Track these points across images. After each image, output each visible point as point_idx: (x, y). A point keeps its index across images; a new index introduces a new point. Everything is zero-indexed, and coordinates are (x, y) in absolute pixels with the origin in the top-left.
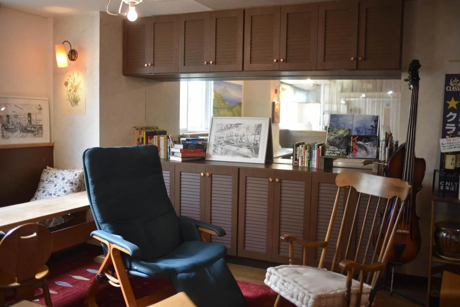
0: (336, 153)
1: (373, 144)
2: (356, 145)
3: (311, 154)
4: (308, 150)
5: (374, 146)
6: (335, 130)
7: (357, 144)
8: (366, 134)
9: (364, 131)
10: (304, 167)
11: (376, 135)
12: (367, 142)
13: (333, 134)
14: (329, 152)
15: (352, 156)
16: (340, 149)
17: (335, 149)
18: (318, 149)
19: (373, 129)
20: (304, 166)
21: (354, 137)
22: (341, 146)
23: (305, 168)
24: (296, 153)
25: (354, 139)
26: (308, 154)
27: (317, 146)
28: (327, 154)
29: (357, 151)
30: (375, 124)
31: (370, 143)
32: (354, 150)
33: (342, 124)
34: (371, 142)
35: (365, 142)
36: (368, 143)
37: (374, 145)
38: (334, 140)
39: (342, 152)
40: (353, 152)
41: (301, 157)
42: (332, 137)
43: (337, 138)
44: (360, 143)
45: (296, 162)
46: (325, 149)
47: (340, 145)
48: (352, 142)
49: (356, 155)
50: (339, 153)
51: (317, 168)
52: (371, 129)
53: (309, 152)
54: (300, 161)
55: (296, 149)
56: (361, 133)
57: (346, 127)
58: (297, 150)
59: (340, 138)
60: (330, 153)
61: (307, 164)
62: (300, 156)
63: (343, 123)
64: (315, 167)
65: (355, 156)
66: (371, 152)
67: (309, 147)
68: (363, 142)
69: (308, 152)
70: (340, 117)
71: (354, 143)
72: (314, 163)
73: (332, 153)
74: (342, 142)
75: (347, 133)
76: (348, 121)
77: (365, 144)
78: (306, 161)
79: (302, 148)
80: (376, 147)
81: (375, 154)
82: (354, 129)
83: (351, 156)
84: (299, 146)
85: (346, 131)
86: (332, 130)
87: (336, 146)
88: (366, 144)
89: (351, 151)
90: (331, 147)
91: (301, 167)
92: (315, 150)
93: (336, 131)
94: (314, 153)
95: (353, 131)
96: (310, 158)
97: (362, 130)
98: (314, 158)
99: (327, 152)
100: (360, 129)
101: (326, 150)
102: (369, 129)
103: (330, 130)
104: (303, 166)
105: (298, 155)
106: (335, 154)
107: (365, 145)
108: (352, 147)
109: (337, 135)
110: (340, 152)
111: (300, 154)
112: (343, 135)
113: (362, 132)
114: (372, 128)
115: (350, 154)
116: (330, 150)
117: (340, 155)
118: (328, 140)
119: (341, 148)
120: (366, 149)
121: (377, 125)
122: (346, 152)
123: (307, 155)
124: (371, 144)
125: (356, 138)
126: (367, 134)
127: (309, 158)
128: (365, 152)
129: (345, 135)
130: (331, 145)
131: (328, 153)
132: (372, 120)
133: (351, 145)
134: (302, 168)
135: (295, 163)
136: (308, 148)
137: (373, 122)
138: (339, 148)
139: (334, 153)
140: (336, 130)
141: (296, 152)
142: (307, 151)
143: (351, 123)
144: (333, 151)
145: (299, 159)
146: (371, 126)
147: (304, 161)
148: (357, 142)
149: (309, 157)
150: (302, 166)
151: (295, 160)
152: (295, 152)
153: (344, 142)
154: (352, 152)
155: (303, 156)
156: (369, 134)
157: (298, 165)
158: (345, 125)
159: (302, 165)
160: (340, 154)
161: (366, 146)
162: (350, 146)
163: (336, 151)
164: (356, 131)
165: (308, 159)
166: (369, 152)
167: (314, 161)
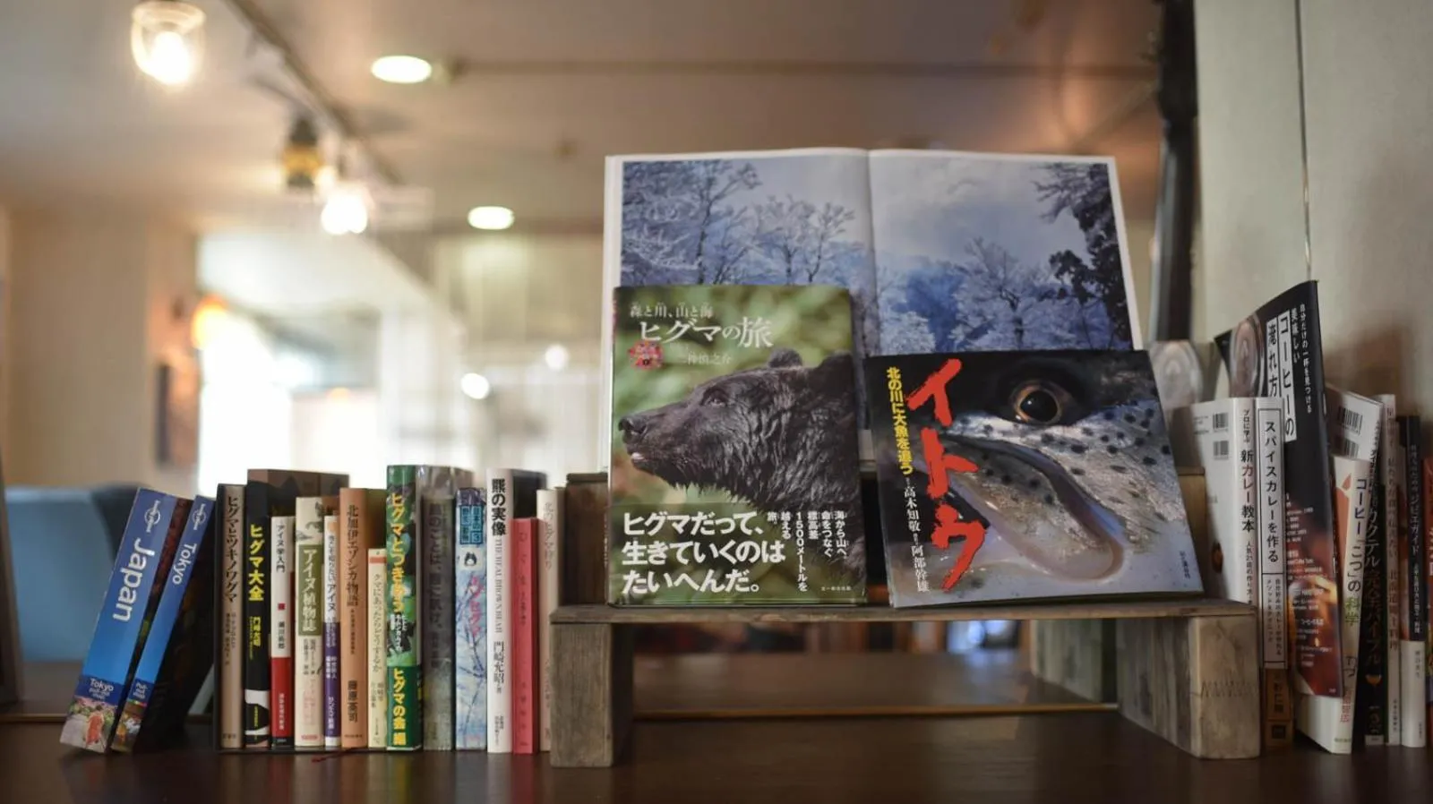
0: (740, 566)
1: (1129, 441)
2: (953, 460)
3: (441, 590)
4: (396, 548)
5: (1149, 462)
6: (697, 305)
7: (965, 446)
8: (1027, 338)
9: (1000, 307)
10: (363, 751)
11: (1121, 346)
12: (1068, 421)
13: (678, 351)
14: (658, 551)
15: (933, 581)
16: (778, 510)
17: (719, 511)
18: (515, 527)
19: (1083, 296)
20: (363, 733)
21: (916, 368)
22: (791, 477)
23: (372, 762)
24: (256, 595)
25: (917, 401)
26: (401, 590)
27: (508, 493)
28: (632, 584)
29: (986, 525)
30: (1097, 241)
31: (1095, 424)
32: (945, 513)
33: (755, 254)
34: (1109, 417)
35: (1042, 414)
36: (1075, 433)
37: (1139, 442)
38: (690, 423)
39: (814, 546)
40: (939, 536)
41: (321, 628)
42: (668, 387)
43: (734, 389)
44: (996, 436)
45: (257, 697)
46: (608, 520)
47: (768, 468)
48: (901, 431)
49: (978, 566)
50: (778, 558)
51: (514, 757)
52: (1063, 293)
53: (409, 569)
54: (306, 686)
55: (247, 540)
56: (976, 334)
57: (801, 280)
58: (266, 552)
59: (759, 395)
60: (671, 566)
61: (390, 717)
62: (310, 627)
63: (768, 242)
64: (498, 744)
65: (976, 583)
66: (1132, 522)
67: (414, 517)
68: (1021, 416)
69: (398, 572)
70: (722, 182)
71: (929, 435)
72: (479, 699)
73: (695, 569)
74: (795, 429)
75: (834, 337)
76: (814, 220)
77: (1048, 440)
78: (375, 678)
79: (321, 526)
80: (1166, 467)
81: (1182, 541)
82: (890, 294)
83: (923, 587)
84: (290, 511)
85: (820, 316)
86: (661, 310)
87: (732, 482)
88: (1062, 443)
89: (914, 526)
90: (678, 495)
91: (319, 754)
92: (481, 541)
93: (712, 322)
94: (480, 581)
95: (886, 313)
96: (429, 642)
97: (979, 300)
98: (478, 630)
99: (633, 551)
100: (954, 289)
101: (622, 539)
102: (1045, 294)
103: (636, 311)
104: (347, 743)
105: (277, 617)
106: (734, 575)
107: (1045, 449)
108: (920, 478)
109: (724, 363)
110: (789, 547)
111: (309, 599)
112: (793, 358)
113: (975, 322)
114: (1067, 279)
115: (908, 561)
116: (669, 535)
117: (794, 581)
118: (633, 416)
119: (797, 505)
120: (1075, 500)
121: (1115, 250)
122: (851, 538)
123: (390, 606)
124: (1114, 442)
125: (935, 386)
126: (1037, 341)
127: (416, 641)
128: (1073, 523)
129: (811, 359)
130: (676, 476)
131: (643, 570)
132: (1049, 205)
133: (905, 458)
134: (338, 771)
135: (246, 709)
136: (396, 523)
137: (1069, 220)
138: (764, 502)
139: (723, 567)
140: (708, 312)
141: (256, 576)
142: (389, 566)
143: (848, 234)
144: (704, 542)
145: (290, 662)
146: (1053, 260)
147: (353, 685)
148: (956, 429)
149: (410, 630)
150: (330, 742)
151: (247, 684)
152: (246, 587)
153: (813, 436)
154: (925, 537)
155: (338, 627)
156: (1057, 339)
157: (290, 737)
158: (789, 256)
159: (337, 732)
160: (785, 572)
161: (1067, 460)
162: (896, 468)
163: (738, 536)
164: (916, 318)
165: (401, 659)
166: (1116, 525)
167: (480, 671)
